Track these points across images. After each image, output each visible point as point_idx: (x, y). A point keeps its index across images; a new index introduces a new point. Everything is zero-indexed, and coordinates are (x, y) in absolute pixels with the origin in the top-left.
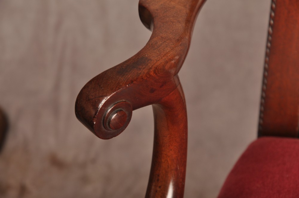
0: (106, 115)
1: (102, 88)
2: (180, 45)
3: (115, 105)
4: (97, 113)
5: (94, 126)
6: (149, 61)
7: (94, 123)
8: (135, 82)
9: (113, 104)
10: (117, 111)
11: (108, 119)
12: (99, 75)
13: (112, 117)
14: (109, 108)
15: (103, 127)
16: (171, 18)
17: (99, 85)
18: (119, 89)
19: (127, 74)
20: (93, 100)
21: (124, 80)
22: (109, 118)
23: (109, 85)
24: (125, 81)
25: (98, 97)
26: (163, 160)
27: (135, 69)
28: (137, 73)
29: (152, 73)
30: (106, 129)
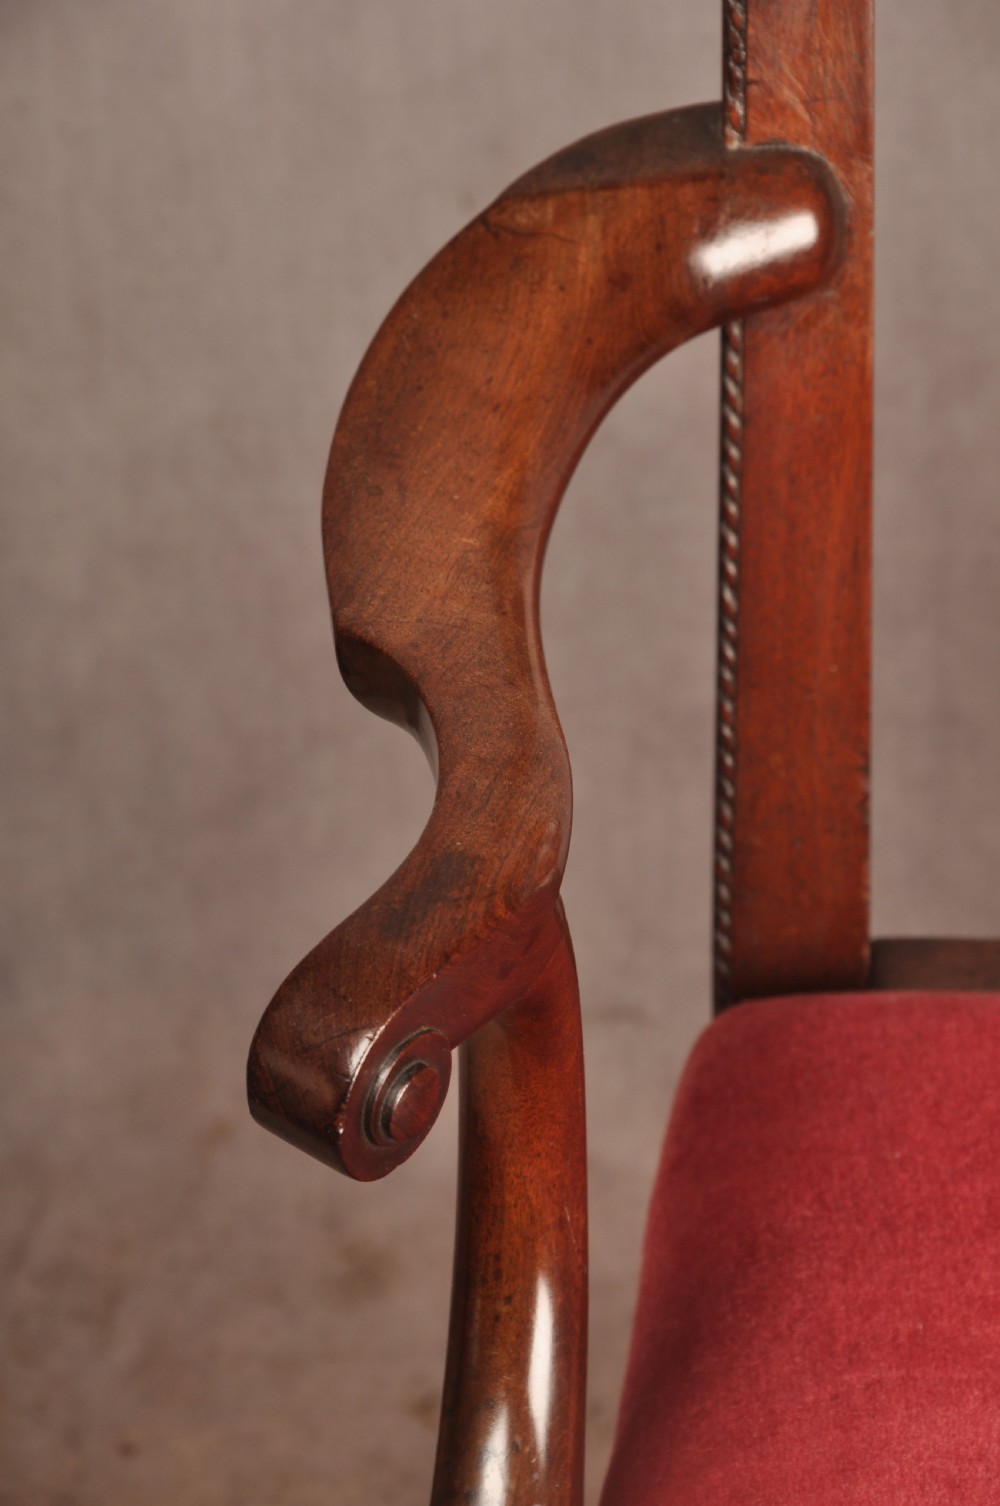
0: (377, 1097)
1: (345, 998)
2: (551, 776)
3: (402, 1053)
4: (349, 1095)
5: (340, 1143)
6: (477, 867)
7: (338, 1133)
8: (455, 957)
9: (393, 1050)
10: (409, 1071)
11: (382, 1108)
12: (318, 950)
13: (395, 1098)
14: (382, 1066)
15: (366, 1140)
16: (477, 673)
17: (334, 990)
18: (411, 993)
19: (419, 932)
20: (323, 1047)
21: (416, 955)
22: (384, 1102)
23: (367, 982)
24: (424, 960)
25: (339, 1036)
26: (509, 1198)
27: (440, 904)
28: (453, 920)
29: (501, 912)
30: (376, 1144)
